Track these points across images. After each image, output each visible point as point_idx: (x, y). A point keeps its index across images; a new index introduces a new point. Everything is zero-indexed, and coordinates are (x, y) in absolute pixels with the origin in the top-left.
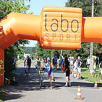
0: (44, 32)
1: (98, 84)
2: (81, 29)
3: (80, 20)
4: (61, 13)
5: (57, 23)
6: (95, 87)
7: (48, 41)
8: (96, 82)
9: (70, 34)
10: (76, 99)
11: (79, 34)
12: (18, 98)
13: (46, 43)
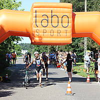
0: (34, 28)
1: (90, 78)
2: (71, 24)
3: (70, 15)
4: (51, 9)
5: (47, 19)
6: (88, 82)
7: (39, 37)
8: (89, 77)
9: (60, 29)
10: (66, 95)
11: (70, 29)
12: (8, 95)
13: (37, 39)
